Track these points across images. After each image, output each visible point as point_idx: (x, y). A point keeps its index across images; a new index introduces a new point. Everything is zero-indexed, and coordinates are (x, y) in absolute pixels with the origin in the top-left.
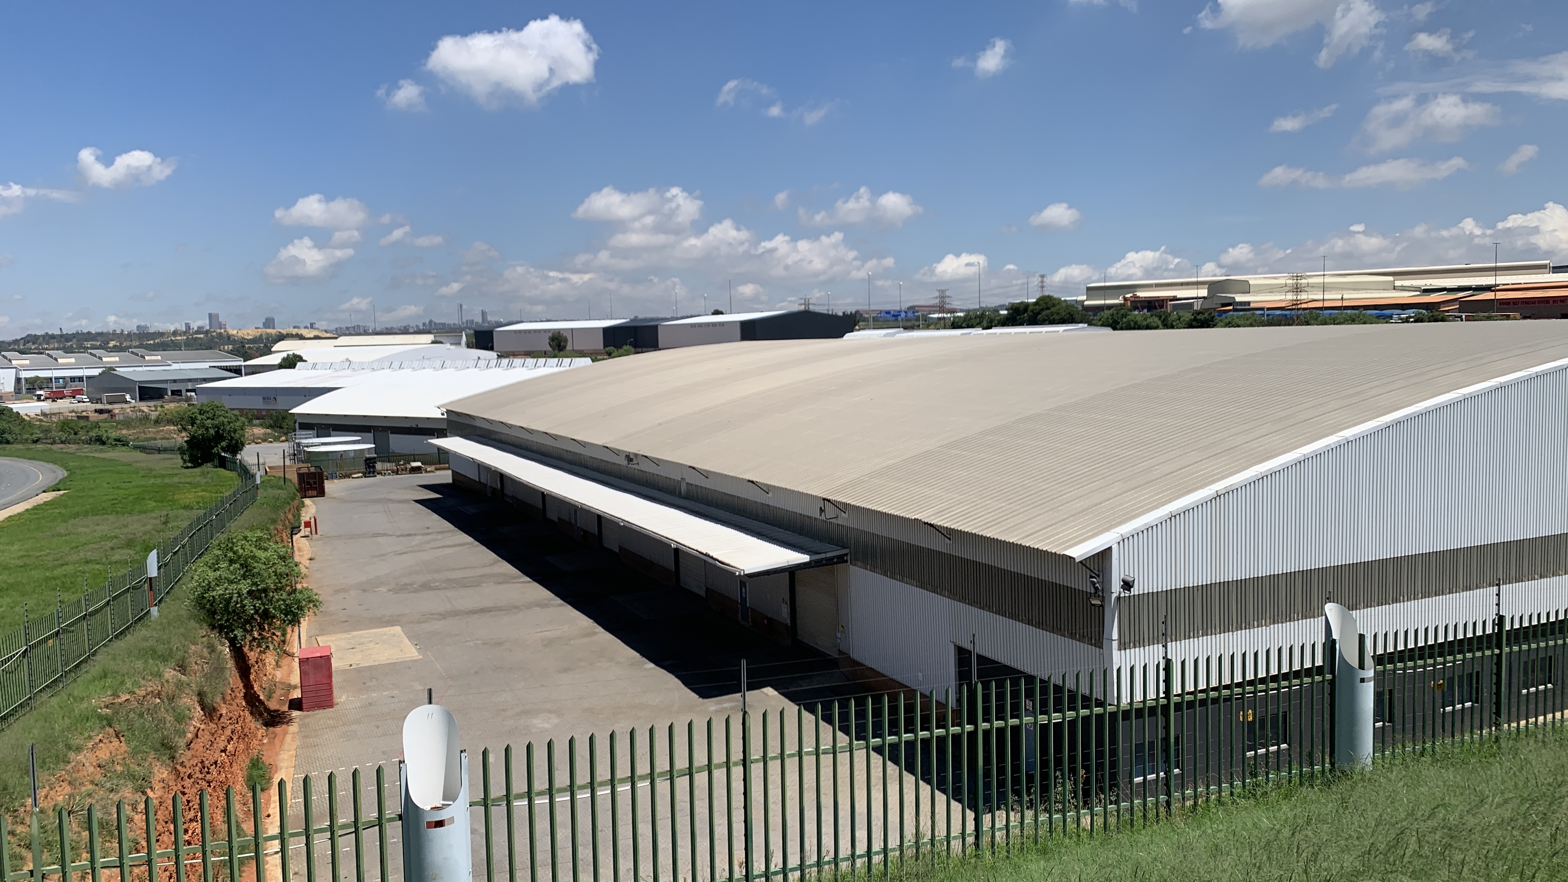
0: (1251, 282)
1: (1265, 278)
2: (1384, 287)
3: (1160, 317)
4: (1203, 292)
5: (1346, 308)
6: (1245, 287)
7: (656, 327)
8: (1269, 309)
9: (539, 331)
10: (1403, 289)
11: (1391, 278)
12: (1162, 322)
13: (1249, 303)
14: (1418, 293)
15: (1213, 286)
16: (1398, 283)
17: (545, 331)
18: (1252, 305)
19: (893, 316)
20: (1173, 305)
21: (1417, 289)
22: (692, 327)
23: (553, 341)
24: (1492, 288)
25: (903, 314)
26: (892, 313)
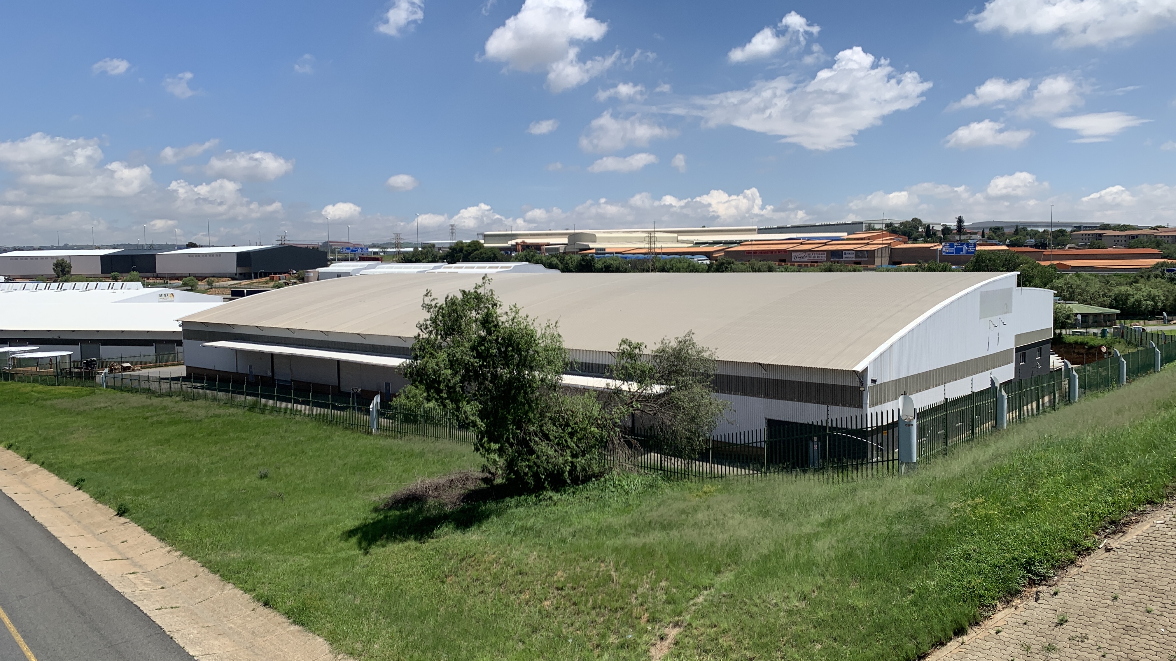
0: (597, 235)
1: (604, 232)
2: (672, 240)
3: (558, 257)
4: (565, 240)
5: (664, 254)
6: (594, 239)
7: (154, 256)
8: (616, 253)
9: (42, 257)
10: (683, 242)
11: (675, 235)
12: (560, 261)
13: (604, 249)
14: (692, 245)
15: (573, 237)
16: (680, 238)
17: (47, 257)
18: (607, 251)
19: (352, 251)
20: (546, 249)
21: (691, 242)
22: (189, 256)
23: (57, 267)
24: (740, 243)
25: (360, 250)
26: (351, 248)
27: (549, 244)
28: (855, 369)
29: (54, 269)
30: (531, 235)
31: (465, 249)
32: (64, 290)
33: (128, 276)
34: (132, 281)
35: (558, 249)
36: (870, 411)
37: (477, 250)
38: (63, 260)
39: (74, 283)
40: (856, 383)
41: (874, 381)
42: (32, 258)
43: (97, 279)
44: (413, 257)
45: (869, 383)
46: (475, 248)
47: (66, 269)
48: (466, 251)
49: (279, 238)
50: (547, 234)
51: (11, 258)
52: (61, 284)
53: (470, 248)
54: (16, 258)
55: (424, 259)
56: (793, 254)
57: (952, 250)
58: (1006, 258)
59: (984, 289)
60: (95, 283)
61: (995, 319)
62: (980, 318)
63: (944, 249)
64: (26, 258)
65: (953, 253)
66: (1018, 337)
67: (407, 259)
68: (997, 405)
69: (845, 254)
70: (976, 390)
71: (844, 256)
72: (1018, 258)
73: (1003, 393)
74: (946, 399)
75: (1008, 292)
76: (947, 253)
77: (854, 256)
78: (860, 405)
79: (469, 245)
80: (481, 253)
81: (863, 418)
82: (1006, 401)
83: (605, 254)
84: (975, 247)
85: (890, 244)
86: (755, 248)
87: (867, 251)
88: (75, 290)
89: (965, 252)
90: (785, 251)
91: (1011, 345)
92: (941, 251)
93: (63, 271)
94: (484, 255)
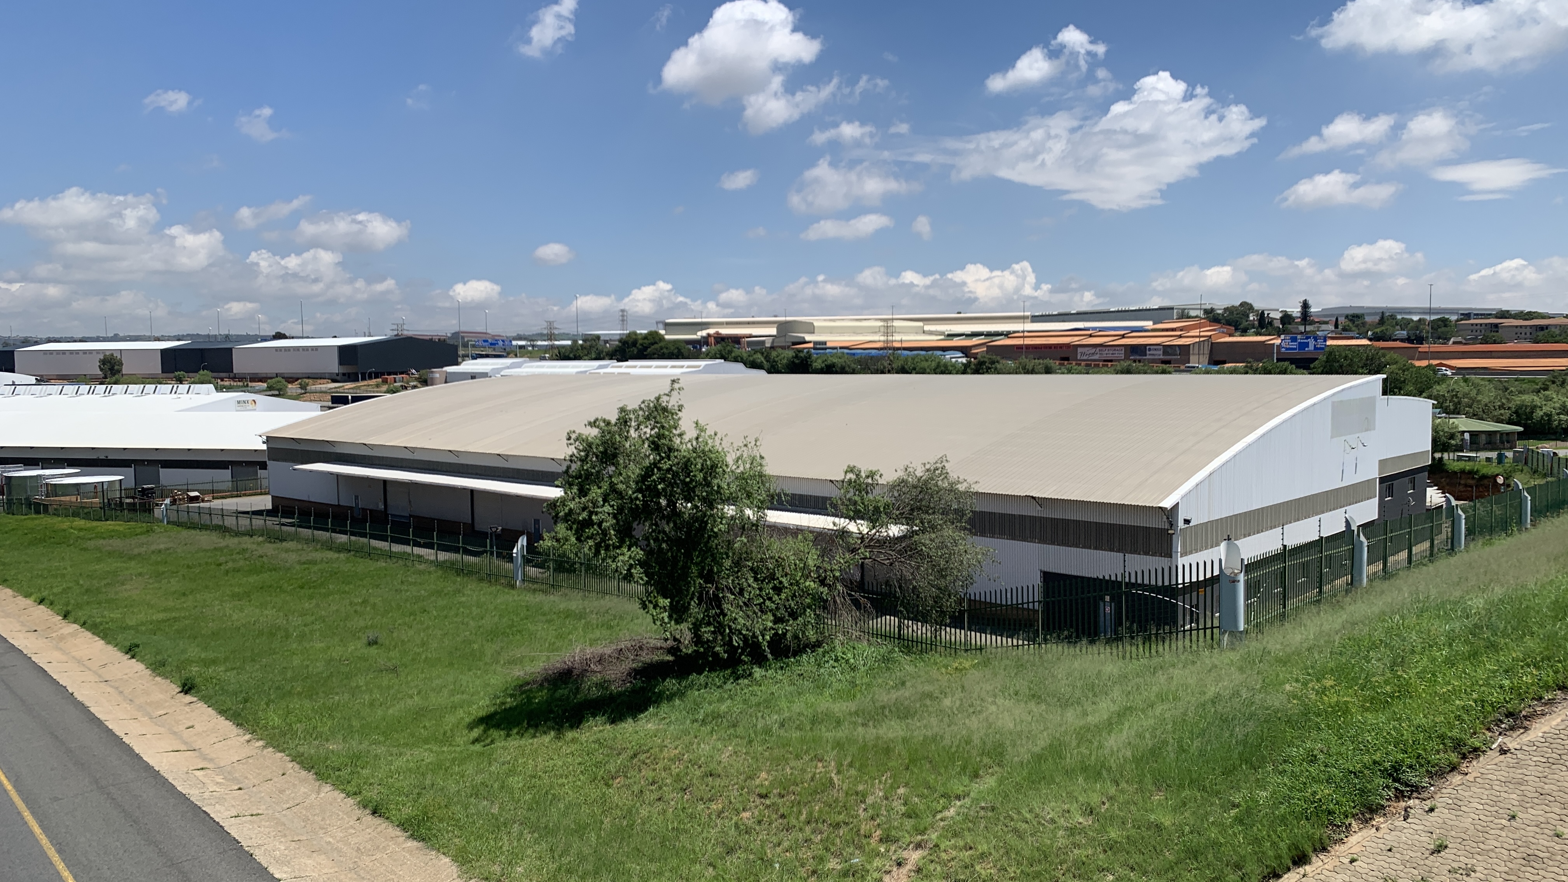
0: (816, 324)
1: (825, 320)
2: (917, 330)
3: (762, 354)
4: (773, 331)
5: (905, 349)
6: (811, 329)
7: (230, 350)
8: (841, 348)
10: (931, 333)
11: (920, 324)
12: (765, 358)
13: (825, 343)
14: (942, 337)
15: (784, 327)
16: (927, 328)
18: (829, 345)
19: (491, 344)
20: (748, 343)
21: (942, 333)
22: (276, 350)
23: (104, 364)
24: (1007, 334)
25: (501, 343)
26: (490, 341)
27: (751, 336)
28: (1161, 505)
29: (100, 367)
30: (728, 323)
31: (640, 342)
32: (113, 394)
33: (197, 376)
34: (202, 383)
35: (763, 342)
36: (1181, 561)
37: (656, 343)
38: (112, 355)
39: (126, 386)
40: (1163, 524)
41: (1187, 522)
42: (71, 352)
43: (156, 380)
44: (571, 352)
45: (1181, 524)
46: (652, 341)
47: (116, 367)
48: (642, 345)
49: (395, 327)
50: (749, 323)
51: (45, 352)
52: (109, 386)
53: (646, 341)
54: (51, 352)
55: (586, 355)
56: (1080, 350)
57: (1294, 345)
58: (1368, 356)
59: (1335, 399)
60: (154, 386)
61: (1352, 439)
62: (1332, 437)
63: (1283, 345)
64: (64, 352)
65: (1295, 349)
66: (1383, 463)
67: (564, 355)
68: (1353, 554)
69: (1150, 350)
70: (1325, 534)
71: (1148, 352)
72: (1384, 356)
73: (1362, 538)
74: (1285, 546)
75: (1370, 403)
76: (1287, 349)
77: (1161, 352)
78: (1168, 553)
79: (645, 337)
80: (661, 348)
81: (1173, 570)
82: (1366, 549)
83: (826, 349)
84: (1325, 341)
85: (1210, 336)
86: (1028, 341)
87: (1179, 346)
88: (127, 395)
89: (1311, 347)
90: (1068, 346)
91: (1372, 473)
92: (1279, 346)
93: (112, 369)
94: (665, 350)
